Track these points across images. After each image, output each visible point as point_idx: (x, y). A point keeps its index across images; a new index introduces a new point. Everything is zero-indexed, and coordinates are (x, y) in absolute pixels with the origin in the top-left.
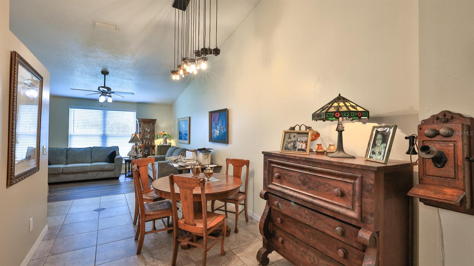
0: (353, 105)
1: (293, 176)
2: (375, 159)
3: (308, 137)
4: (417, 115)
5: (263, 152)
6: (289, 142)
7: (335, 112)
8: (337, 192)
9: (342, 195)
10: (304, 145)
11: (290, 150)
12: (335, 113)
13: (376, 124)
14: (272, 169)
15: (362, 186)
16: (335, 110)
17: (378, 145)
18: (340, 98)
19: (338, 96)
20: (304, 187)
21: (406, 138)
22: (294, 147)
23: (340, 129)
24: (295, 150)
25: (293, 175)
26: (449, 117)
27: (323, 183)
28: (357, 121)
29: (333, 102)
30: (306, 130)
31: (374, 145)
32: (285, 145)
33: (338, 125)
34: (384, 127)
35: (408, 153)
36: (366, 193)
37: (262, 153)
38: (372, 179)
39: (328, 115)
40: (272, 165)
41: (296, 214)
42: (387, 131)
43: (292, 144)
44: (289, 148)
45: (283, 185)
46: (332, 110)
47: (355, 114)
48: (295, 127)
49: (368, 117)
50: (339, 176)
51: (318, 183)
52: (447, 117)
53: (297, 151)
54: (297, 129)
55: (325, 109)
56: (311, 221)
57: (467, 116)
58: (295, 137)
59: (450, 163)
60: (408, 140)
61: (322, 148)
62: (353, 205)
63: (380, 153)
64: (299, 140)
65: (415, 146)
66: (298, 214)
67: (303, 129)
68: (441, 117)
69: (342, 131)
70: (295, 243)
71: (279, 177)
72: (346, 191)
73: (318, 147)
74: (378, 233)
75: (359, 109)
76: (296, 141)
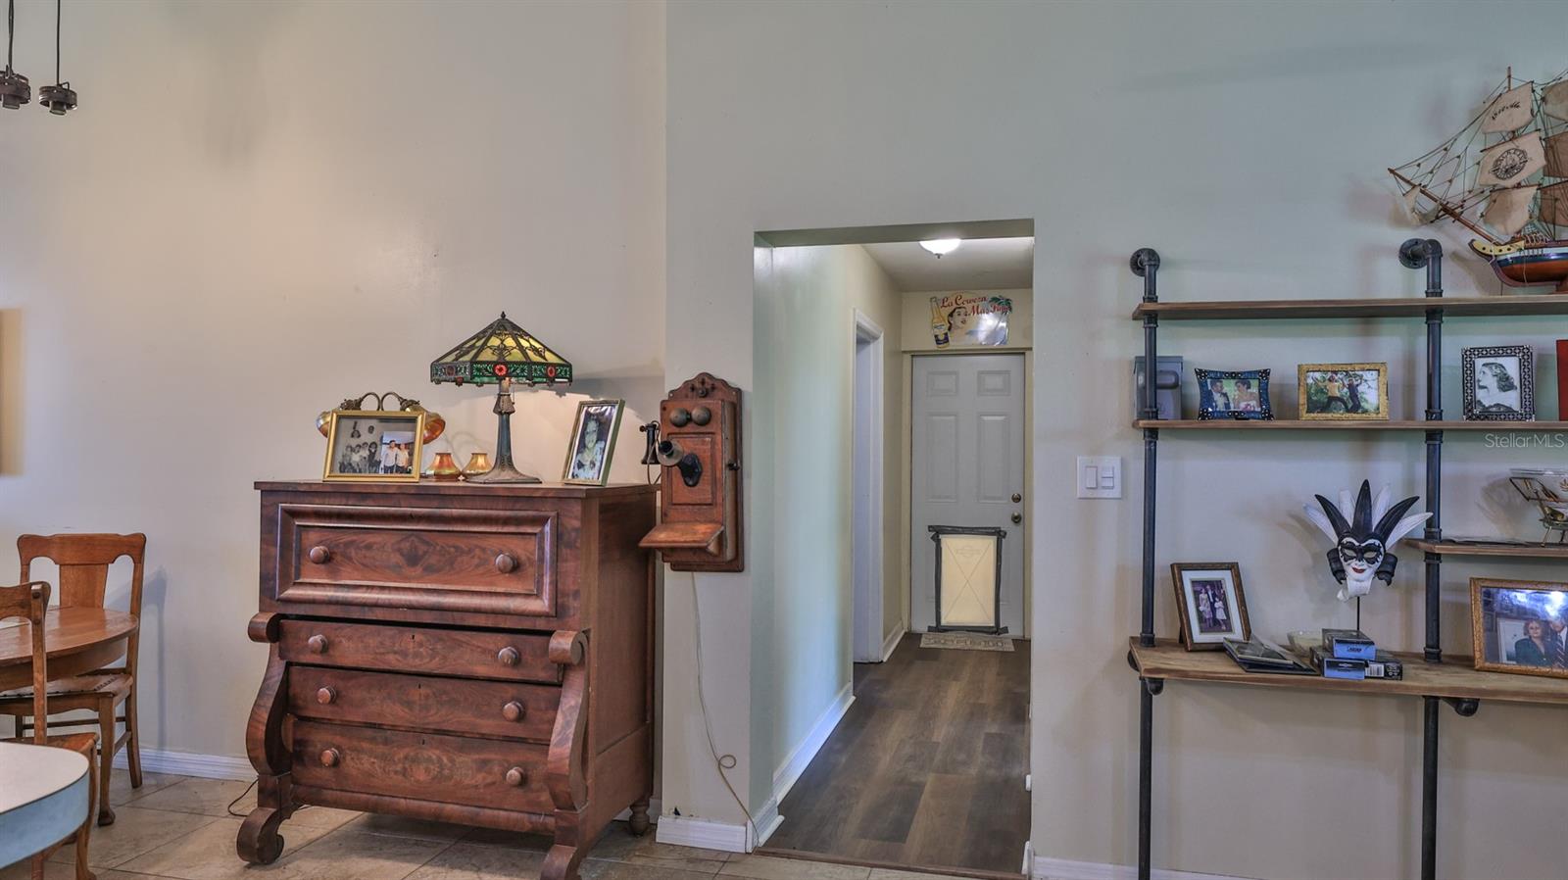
0: (537, 346)
1: (375, 547)
2: (583, 479)
3: (414, 430)
4: (661, 380)
5: (257, 485)
6: (354, 446)
7: (496, 363)
8: (504, 562)
9: (515, 568)
10: (403, 456)
11: (360, 472)
12: (495, 366)
13: (586, 398)
14: (299, 535)
15: (558, 537)
16: (495, 358)
17: (590, 445)
18: (504, 326)
19: (500, 317)
20: (412, 569)
21: (642, 429)
22: (373, 463)
23: (505, 407)
24: (375, 472)
25: (375, 543)
26: (709, 387)
27: (466, 549)
28: (544, 389)
29: (488, 334)
30: (403, 409)
31: (583, 446)
32: (339, 458)
33: (500, 396)
34: (602, 404)
35: (644, 462)
36: (564, 551)
37: (255, 488)
38: (576, 518)
39: (479, 370)
40: (297, 523)
41: (388, 653)
42: (607, 413)
43: (365, 453)
44: (356, 467)
45: (341, 579)
46: (487, 355)
47: (540, 371)
48: (361, 400)
49: (570, 380)
50: (506, 521)
51: (452, 550)
52: (706, 386)
53: (381, 473)
54: (369, 406)
55: (467, 352)
56: (434, 658)
57: (733, 386)
58: (374, 432)
59: (706, 476)
60: (645, 433)
61: (451, 465)
62: (540, 584)
63: (593, 464)
64: (386, 440)
65: (657, 445)
66: (395, 653)
67: (392, 406)
68: (697, 385)
69: (509, 414)
70: (381, 746)
71: (327, 559)
72: (523, 556)
73: (441, 462)
74: (586, 632)
75: (550, 358)
76: (379, 443)
